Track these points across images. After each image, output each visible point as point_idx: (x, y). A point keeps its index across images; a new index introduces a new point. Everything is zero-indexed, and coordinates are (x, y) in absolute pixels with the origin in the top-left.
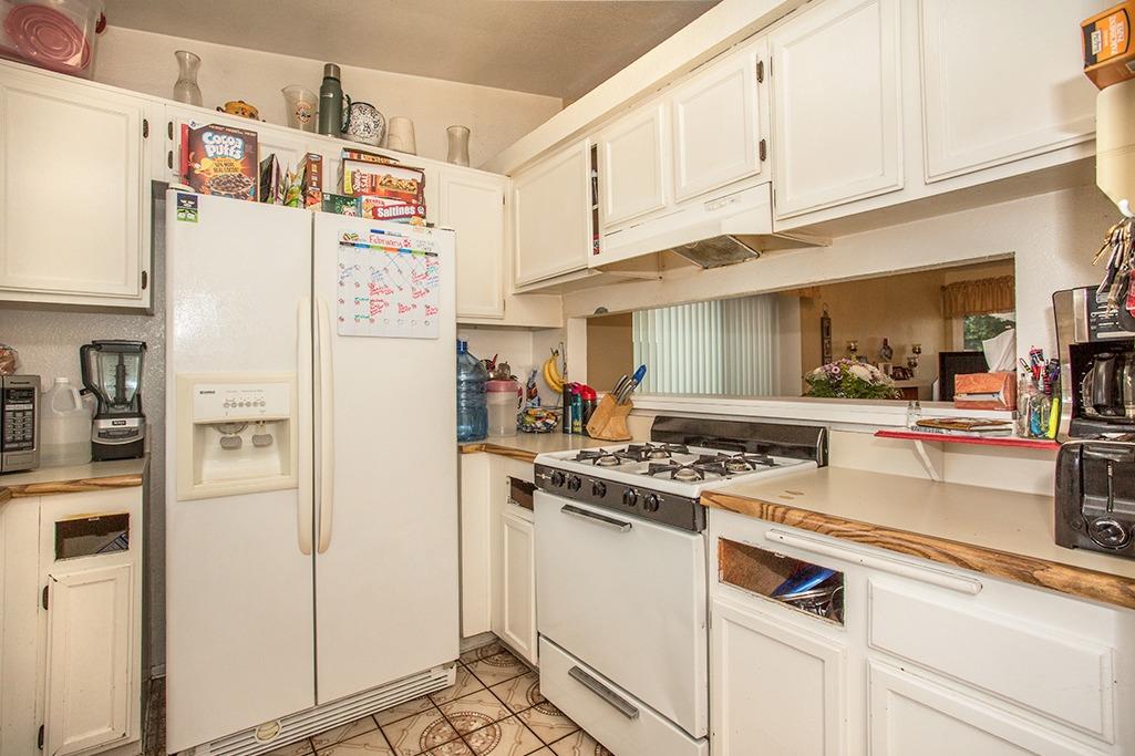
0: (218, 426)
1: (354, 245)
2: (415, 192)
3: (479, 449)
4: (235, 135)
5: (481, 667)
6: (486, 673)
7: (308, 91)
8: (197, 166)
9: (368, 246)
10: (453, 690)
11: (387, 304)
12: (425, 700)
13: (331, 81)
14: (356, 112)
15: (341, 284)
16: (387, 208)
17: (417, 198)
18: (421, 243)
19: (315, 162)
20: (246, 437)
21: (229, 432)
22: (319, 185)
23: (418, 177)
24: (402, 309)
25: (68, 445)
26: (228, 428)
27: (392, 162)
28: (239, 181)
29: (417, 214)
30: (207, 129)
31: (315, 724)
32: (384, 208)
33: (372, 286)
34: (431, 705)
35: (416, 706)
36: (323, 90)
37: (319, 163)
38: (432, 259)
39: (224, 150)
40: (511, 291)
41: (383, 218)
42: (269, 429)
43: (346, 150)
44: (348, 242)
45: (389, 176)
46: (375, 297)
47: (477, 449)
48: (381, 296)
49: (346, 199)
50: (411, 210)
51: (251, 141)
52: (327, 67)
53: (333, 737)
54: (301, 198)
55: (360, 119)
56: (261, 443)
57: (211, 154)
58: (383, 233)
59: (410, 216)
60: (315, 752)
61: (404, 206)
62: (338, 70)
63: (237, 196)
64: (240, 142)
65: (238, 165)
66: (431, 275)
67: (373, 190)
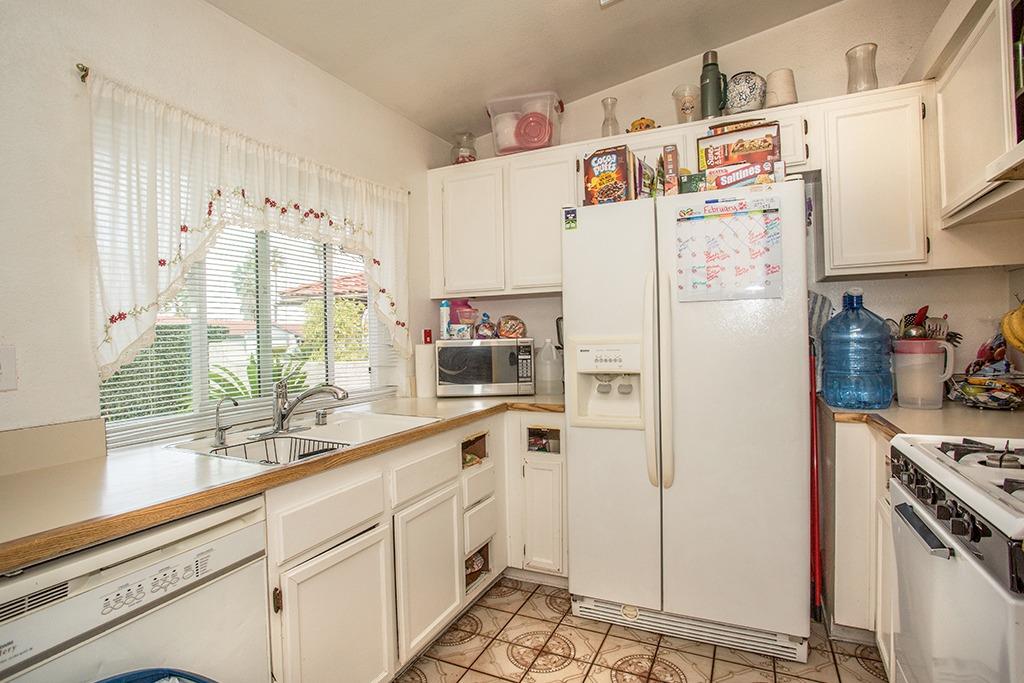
0: (597, 375)
1: (689, 219)
2: (771, 148)
3: (859, 420)
4: (610, 153)
5: (852, 664)
6: (850, 671)
7: (691, 86)
8: (589, 185)
9: (703, 217)
10: (803, 668)
11: (723, 269)
12: (769, 660)
13: (711, 67)
14: (731, 86)
15: (680, 256)
16: (731, 174)
17: (772, 153)
18: (757, 203)
19: (670, 153)
20: (616, 384)
21: (606, 381)
22: (676, 170)
23: (773, 131)
24: (739, 271)
25: (552, 382)
26: (604, 378)
27: (756, 123)
28: (616, 188)
29: (763, 172)
30: (594, 156)
31: (664, 626)
32: (727, 175)
33: (708, 254)
34: (771, 668)
35: (757, 661)
36: (703, 78)
37: (675, 152)
38: (772, 216)
39: (605, 168)
40: (937, 226)
41: (727, 186)
42: (633, 381)
43: (711, 128)
44: (685, 218)
45: (741, 141)
46: (711, 264)
47: (854, 419)
48: (717, 262)
49: (701, 176)
50: (757, 169)
51: (621, 153)
52: (705, 57)
53: (676, 644)
54: (660, 186)
55: (738, 91)
56: (626, 392)
57: (597, 174)
58: (717, 201)
59: (755, 176)
60: (658, 646)
61: (747, 167)
62: (715, 54)
63: (615, 200)
64: (614, 156)
65: (614, 176)
66: (771, 232)
67: (726, 158)
